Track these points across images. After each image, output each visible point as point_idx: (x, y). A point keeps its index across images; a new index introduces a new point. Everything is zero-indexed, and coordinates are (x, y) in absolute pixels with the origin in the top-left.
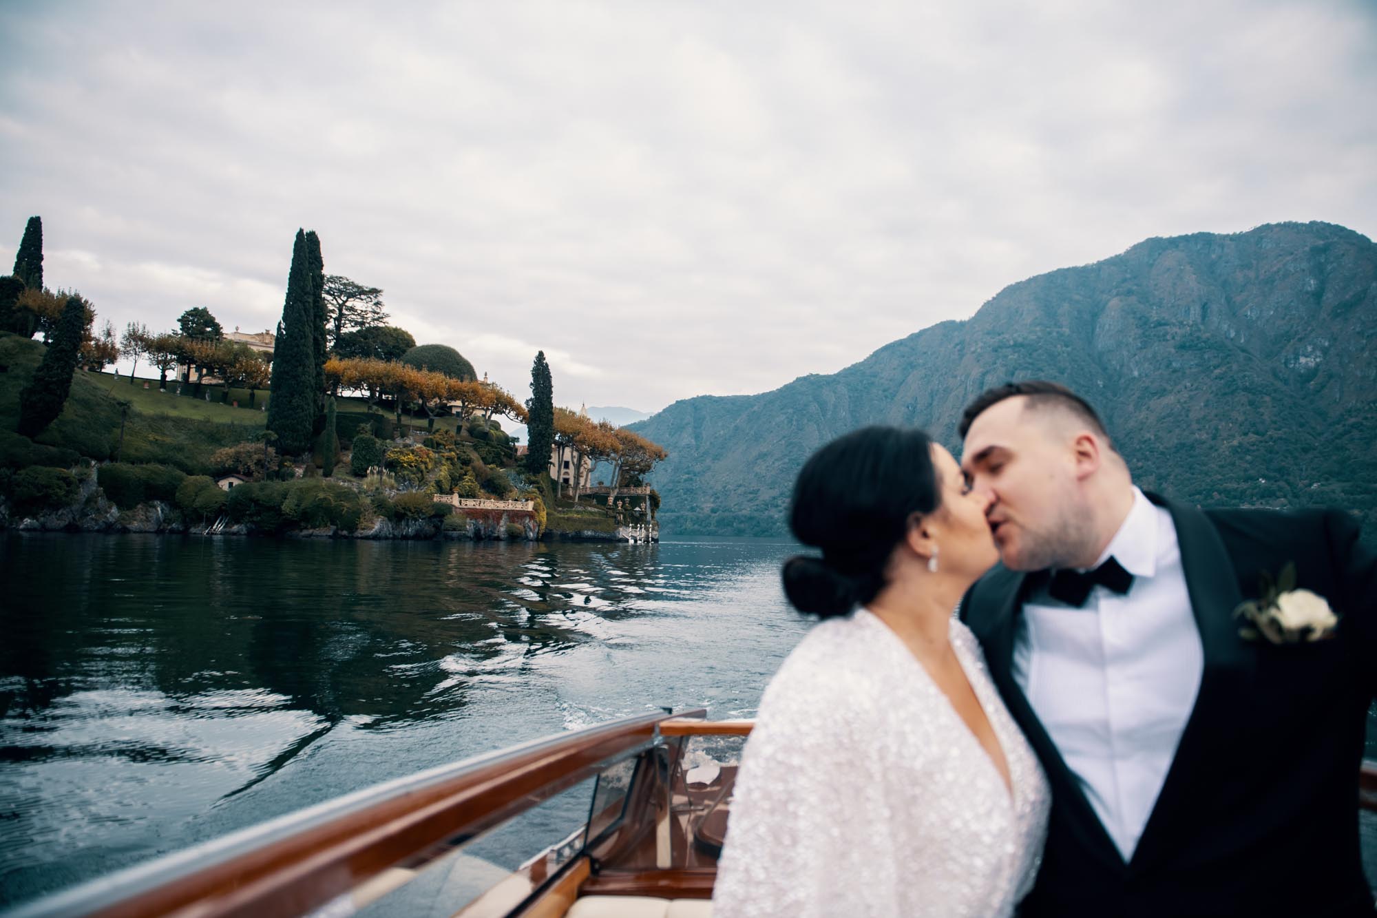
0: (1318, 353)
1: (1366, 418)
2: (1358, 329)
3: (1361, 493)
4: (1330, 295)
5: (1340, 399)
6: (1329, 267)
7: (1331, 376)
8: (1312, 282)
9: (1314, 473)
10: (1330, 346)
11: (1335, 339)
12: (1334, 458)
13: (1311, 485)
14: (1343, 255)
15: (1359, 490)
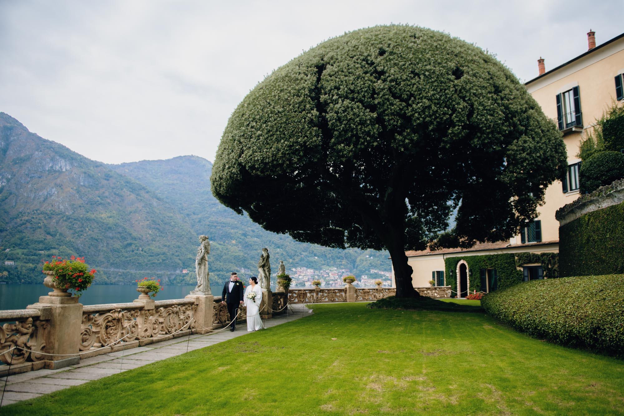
0: (5, 180)
1: (33, 218)
2: (26, 173)
3: (32, 255)
4: (11, 152)
5: (15, 206)
6: (12, 138)
7: (11, 194)
8: (3, 143)
9: (7, 243)
10: (12, 178)
11: (15, 175)
12: (18, 236)
13: (5, 250)
14: (20, 134)
15: (31, 254)
